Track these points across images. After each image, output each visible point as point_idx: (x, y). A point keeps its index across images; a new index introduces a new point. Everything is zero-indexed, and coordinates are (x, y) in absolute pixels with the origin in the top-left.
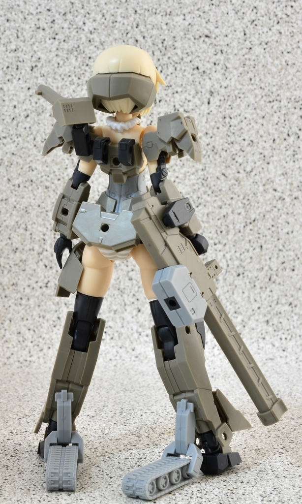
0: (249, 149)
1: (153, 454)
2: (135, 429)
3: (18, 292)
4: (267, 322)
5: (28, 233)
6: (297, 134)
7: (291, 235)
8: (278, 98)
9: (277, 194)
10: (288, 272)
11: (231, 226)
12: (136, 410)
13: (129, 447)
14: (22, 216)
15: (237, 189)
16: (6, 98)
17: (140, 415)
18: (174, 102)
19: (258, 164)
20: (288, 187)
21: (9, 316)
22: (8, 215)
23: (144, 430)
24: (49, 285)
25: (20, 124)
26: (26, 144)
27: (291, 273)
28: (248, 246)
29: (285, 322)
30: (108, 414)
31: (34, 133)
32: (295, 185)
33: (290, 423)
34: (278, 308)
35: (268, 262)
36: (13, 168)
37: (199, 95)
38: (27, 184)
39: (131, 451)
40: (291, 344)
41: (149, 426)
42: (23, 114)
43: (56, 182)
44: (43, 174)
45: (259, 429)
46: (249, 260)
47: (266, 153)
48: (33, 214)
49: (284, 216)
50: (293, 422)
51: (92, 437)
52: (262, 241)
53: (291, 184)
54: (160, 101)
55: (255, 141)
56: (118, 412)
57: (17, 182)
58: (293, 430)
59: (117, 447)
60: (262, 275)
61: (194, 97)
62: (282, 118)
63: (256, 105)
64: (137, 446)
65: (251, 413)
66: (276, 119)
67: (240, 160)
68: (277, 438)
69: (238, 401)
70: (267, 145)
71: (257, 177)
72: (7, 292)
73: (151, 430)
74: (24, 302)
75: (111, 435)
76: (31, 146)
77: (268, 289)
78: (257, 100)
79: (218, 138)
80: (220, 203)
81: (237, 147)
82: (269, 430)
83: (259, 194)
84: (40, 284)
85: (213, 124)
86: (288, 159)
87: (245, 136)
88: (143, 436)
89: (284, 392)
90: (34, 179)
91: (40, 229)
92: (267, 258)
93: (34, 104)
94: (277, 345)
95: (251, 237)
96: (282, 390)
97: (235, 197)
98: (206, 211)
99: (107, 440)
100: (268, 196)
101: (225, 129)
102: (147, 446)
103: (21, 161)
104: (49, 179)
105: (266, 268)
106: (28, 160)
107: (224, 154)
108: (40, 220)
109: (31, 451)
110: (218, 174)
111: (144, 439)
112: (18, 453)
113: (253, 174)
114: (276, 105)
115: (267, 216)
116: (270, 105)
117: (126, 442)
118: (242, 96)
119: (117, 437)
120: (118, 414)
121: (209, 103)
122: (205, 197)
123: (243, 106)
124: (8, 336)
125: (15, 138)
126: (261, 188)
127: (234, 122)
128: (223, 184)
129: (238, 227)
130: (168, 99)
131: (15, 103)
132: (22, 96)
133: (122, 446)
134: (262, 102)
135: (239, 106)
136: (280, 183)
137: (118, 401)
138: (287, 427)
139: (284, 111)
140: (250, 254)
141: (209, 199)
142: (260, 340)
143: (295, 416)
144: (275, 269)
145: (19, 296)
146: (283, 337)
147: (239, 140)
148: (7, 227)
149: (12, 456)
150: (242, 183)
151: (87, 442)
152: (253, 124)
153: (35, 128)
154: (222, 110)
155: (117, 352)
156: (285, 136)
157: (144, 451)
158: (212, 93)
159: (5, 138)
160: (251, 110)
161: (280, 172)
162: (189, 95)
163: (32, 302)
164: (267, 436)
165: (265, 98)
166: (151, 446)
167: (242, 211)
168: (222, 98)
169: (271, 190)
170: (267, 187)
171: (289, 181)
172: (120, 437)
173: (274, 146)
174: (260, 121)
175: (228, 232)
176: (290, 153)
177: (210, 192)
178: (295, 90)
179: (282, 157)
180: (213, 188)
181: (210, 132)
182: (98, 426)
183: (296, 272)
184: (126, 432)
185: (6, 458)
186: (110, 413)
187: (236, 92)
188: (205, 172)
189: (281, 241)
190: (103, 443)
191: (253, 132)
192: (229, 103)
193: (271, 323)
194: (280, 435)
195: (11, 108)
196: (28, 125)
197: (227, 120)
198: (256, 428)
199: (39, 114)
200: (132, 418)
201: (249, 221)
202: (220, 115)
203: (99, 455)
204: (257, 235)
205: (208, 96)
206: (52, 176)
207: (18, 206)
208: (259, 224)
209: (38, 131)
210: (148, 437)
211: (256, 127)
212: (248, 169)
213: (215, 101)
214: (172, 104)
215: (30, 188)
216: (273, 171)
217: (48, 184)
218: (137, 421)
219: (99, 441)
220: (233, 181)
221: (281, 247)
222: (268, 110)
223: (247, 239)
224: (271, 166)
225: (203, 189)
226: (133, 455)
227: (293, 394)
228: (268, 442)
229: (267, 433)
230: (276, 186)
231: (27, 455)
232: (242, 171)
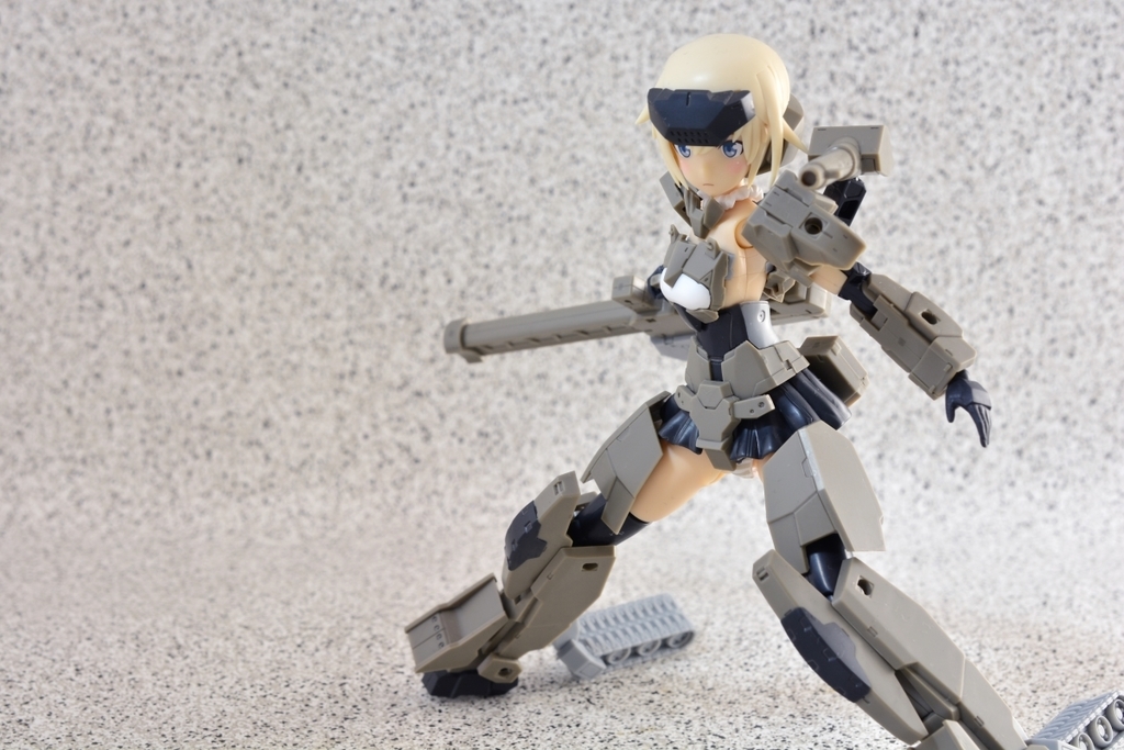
0: (992, 123)
1: (803, 738)
2: (767, 678)
3: (548, 389)
4: (1020, 453)
5: (567, 281)
6: (1085, 94)
7: (1069, 290)
8: (1052, 26)
9: (1045, 211)
10: (1061, 358)
11: (954, 271)
12: (768, 635)
13: (755, 721)
14: (557, 249)
15: (967, 200)
16: (528, 25)
17: (775, 645)
18: (849, 32)
19: (1009, 152)
20: (1066, 197)
21: (532, 435)
22: (530, 246)
23: (783, 681)
24: (607, 377)
25: (555, 76)
26: (565, 114)
27: (1068, 362)
28: (985, 309)
29: (1053, 453)
30: (714, 641)
31: (581, 90)
32: (1080, 191)
33: (1075, 671)
34: (1040, 427)
35: (1024, 339)
36: (540, 159)
37: (898, 19)
38: (568, 188)
39: (758, 731)
40: (1065, 495)
41: (795, 673)
42: (561, 55)
43: (621, 184)
44: (597, 169)
45: (1014, 685)
46: (986, 335)
47: (1025, 131)
48: (578, 243)
49: (1057, 253)
50: (1081, 671)
51: (682, 696)
52: (1012, 300)
53: (1072, 191)
54: (822, 31)
55: (1005, 108)
56: (733, 637)
57: (547, 184)
58: (1081, 689)
59: (731, 720)
60: (1010, 363)
61: (887, 23)
62: (1059, 64)
63: (1008, 39)
64: (771, 720)
65: (995, 646)
66: (1045, 65)
67: (974, 144)
68: (1051, 708)
69: (968, 616)
70: (1028, 117)
71: (1007, 179)
72: (529, 390)
73: (798, 682)
74: (559, 408)
75: (719, 692)
76: (573, 116)
77: (1023, 391)
78: (1011, 28)
79: (932, 103)
80: (933, 227)
81: (969, 119)
82: (1034, 688)
83: (1009, 211)
84: (590, 376)
85: (923, 74)
86: (1067, 144)
87: (985, 98)
88: (782, 696)
89: (1058, 598)
90: (580, 178)
91: (591, 272)
92: (1022, 330)
93: (580, 36)
94: (1038, 495)
95: (992, 292)
96: (1053, 593)
97: (963, 215)
98: (906, 241)
99: (712, 702)
100: (1028, 214)
101: (947, 85)
102: (790, 719)
103: (556, 145)
104: (608, 179)
105: (1020, 351)
106: (570, 142)
107: (943, 133)
108: (590, 256)
109: (560, 725)
110: (931, 171)
111: (785, 702)
112: (534, 729)
113: (998, 171)
114: (1047, 38)
115: (1024, 252)
116: (1034, 39)
117: (748, 709)
118: (981, 21)
119: (731, 697)
120: (733, 643)
121: (916, 34)
122: (905, 214)
123: (983, 40)
124: (528, 471)
125: (544, 101)
126: (1014, 199)
127: (965, 71)
128: (940, 191)
129: (967, 271)
130: (837, 26)
131: (545, 34)
132: (558, 21)
133: (741, 718)
134: (1020, 34)
135: (975, 40)
136: (1051, 188)
137: (734, 613)
138: (1070, 681)
139: (1062, 50)
140: (990, 323)
141: (912, 218)
142: (1006, 488)
143: (1084, 654)
144: (1036, 351)
145: (549, 397)
146: (1050, 481)
147: (974, 105)
148: (528, 268)
149: (520, 737)
150: (977, 189)
151: (671, 706)
152: (1001, 74)
153: (583, 82)
154: (941, 47)
155: (734, 506)
156: (1063, 98)
157: (784, 732)
158: (922, 16)
159: (525, 100)
160: (997, 48)
161: (1051, 167)
162: (879, 18)
163: (574, 409)
164: (1032, 702)
165: (1025, 26)
166: (799, 719)
167: (976, 242)
168: (942, 26)
169: (1033, 204)
170: (1026, 196)
171: (1069, 184)
172: (736, 696)
173: (1041, 117)
174: (1015, 69)
175: (947, 282)
176: (1071, 131)
177: (914, 206)
178: (1085, 9)
179: (1055, 139)
180: (922, 198)
181: (918, 92)
182: (693, 670)
183: (1077, 358)
184: (749, 684)
185: (508, 740)
186: (717, 638)
187: (970, 14)
188: (906, 168)
189: (1050, 301)
190: (702, 710)
191: (1001, 91)
192: (956, 34)
193: (1026, 455)
194: (1057, 700)
195: (537, 45)
196: (568, 77)
197: (952, 67)
198: (1008, 681)
199: (590, 56)
200: (760, 652)
201: (988, 262)
202: (937, 59)
203: (694, 739)
204: (1003, 288)
205: (915, 20)
206: (614, 173)
207: (549, 230)
208: (1009, 267)
209: (588, 88)
210: (791, 697)
211: (1007, 80)
212: (990, 161)
213: (929, 30)
214: (845, 36)
215: (573, 196)
216: (1039, 166)
217: (605, 188)
218: (771, 660)
219: (694, 705)
220: (960, 185)
221: (1049, 311)
222: (1031, 47)
223: (984, 295)
224: (1034, 157)
225: (900, 200)
226: (763, 740)
227: (1076, 603)
228: (1034, 716)
229: (1031, 694)
230: (1042, 195)
231: (551, 734)
232: (977, 166)
